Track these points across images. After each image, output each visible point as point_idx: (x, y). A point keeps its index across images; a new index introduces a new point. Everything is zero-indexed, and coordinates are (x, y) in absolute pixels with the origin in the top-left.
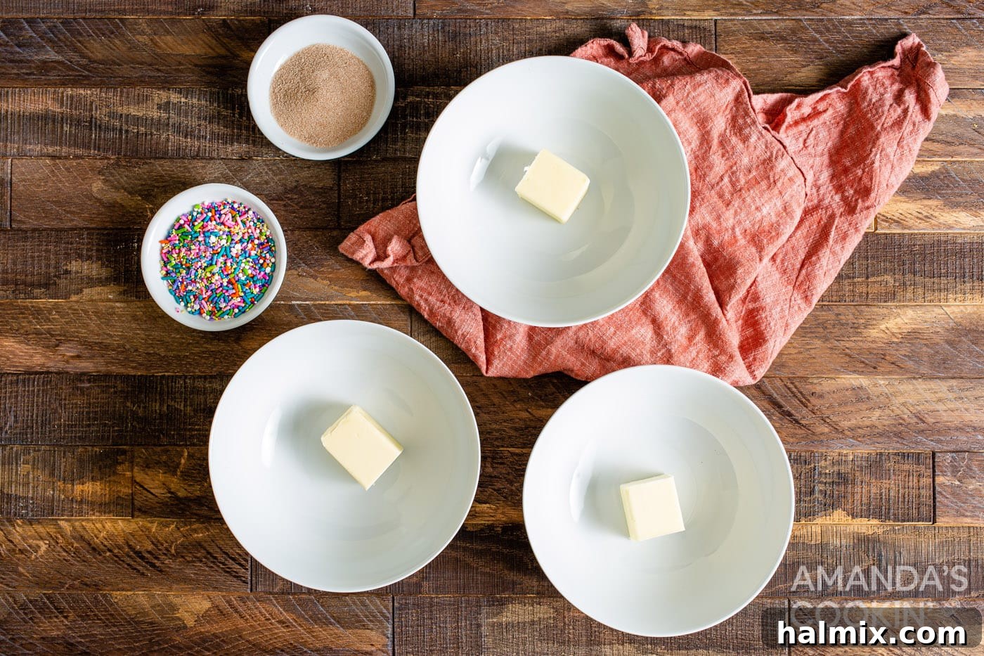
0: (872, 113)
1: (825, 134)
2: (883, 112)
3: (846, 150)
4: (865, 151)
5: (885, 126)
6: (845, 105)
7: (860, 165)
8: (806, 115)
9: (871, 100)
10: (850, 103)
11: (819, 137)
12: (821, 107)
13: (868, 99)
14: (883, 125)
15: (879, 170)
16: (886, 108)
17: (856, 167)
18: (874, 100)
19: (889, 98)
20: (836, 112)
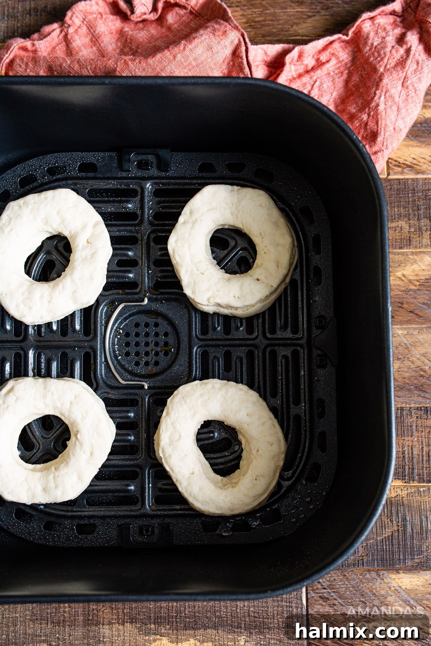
0: (374, 56)
1: (330, 84)
2: (385, 54)
3: (351, 98)
4: (369, 96)
5: (388, 67)
6: (348, 54)
7: (365, 110)
8: (310, 67)
9: (372, 44)
10: (353, 51)
11: (323, 87)
12: (323, 57)
13: (370, 44)
14: (385, 66)
15: (384, 112)
16: (388, 50)
17: (361, 113)
18: (375, 44)
19: (391, 40)
20: (340, 62)
